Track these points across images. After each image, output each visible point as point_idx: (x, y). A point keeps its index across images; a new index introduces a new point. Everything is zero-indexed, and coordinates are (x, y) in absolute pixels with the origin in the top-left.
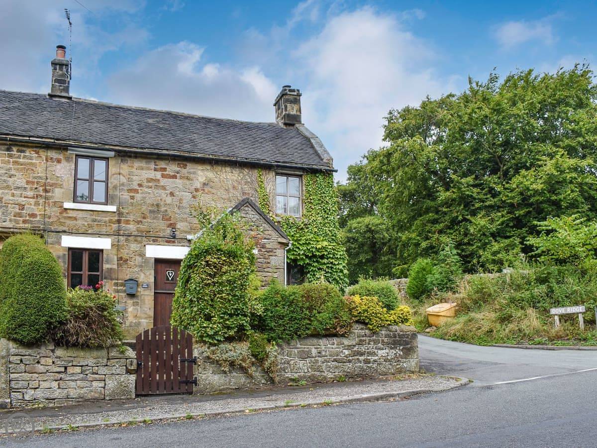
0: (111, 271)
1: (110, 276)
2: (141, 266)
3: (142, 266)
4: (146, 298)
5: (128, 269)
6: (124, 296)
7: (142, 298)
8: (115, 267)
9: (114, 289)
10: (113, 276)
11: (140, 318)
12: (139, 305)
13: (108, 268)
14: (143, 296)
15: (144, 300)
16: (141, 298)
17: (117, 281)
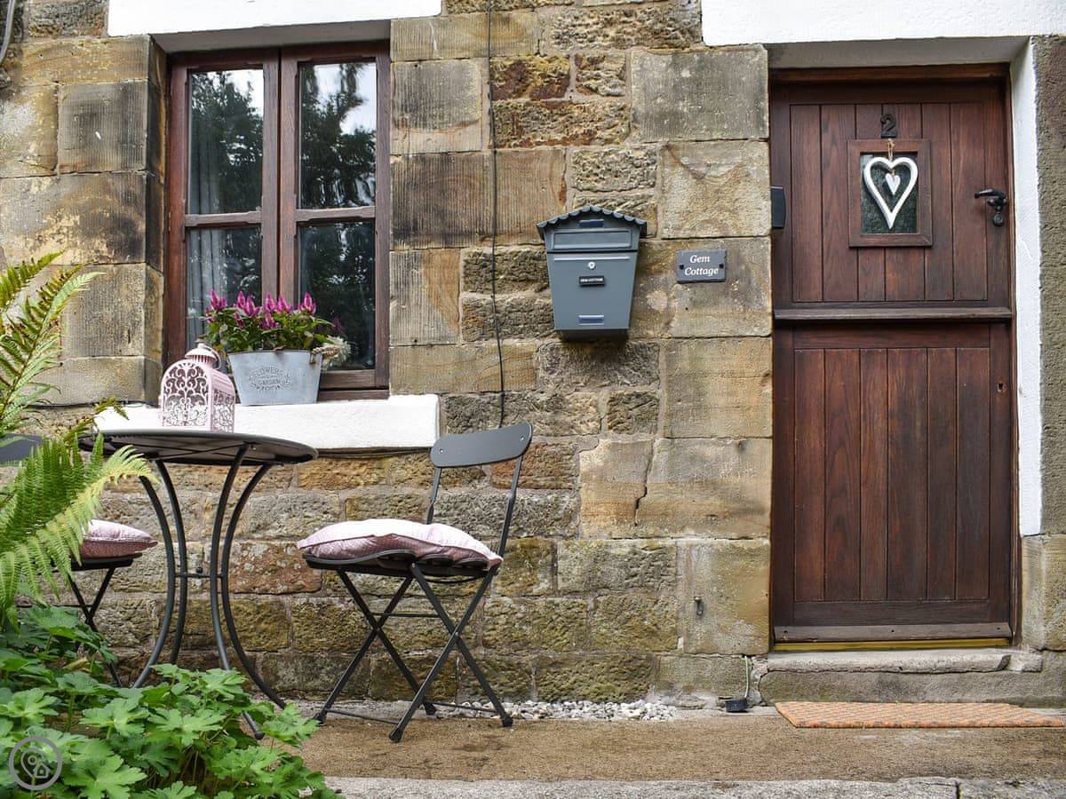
0: (441, 173)
1: (441, 214)
2: (667, 121)
3: (676, 116)
4: (711, 359)
5: (574, 149)
6: (542, 359)
7: (684, 365)
8: (474, 140)
9: (472, 307)
10: (463, 212)
11: (671, 519)
12: (662, 422)
13: (422, 158)
14: (685, 350)
15: (696, 377)
16: (670, 361)
17: (487, 250)
